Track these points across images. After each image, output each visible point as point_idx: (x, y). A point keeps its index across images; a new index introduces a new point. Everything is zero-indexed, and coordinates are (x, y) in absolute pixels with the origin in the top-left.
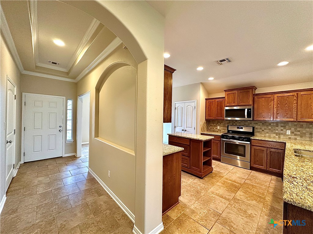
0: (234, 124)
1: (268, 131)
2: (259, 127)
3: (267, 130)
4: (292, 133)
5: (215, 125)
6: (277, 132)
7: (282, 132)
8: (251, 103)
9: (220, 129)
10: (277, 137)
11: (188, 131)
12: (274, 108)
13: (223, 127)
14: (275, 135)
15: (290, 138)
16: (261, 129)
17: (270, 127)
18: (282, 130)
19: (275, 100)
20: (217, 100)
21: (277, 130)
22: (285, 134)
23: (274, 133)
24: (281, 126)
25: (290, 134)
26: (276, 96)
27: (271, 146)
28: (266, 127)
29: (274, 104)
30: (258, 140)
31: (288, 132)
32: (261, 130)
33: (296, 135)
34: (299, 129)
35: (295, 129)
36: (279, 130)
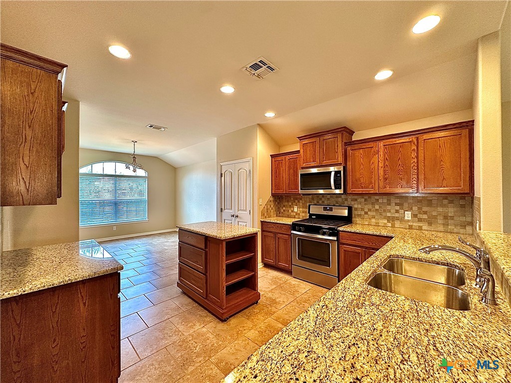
0: (320, 202)
1: (374, 214)
2: (360, 206)
3: (373, 211)
4: (414, 216)
5: (290, 204)
6: (389, 214)
7: (397, 215)
8: (340, 159)
9: (299, 212)
10: (390, 225)
11: (241, 218)
12: (380, 168)
13: (303, 207)
14: (386, 221)
15: (411, 227)
16: (362, 209)
17: (377, 207)
18: (397, 211)
19: (381, 153)
20: (288, 157)
21: (390, 211)
22: (402, 220)
23: (386, 217)
24: (396, 204)
25: (410, 219)
26: (382, 144)
27: (371, 244)
28: (370, 207)
29: (379, 161)
30: (350, 232)
31: (408, 215)
32: (363, 213)
33: (420, 220)
34: (425, 209)
35: (419, 208)
36: (393, 211)
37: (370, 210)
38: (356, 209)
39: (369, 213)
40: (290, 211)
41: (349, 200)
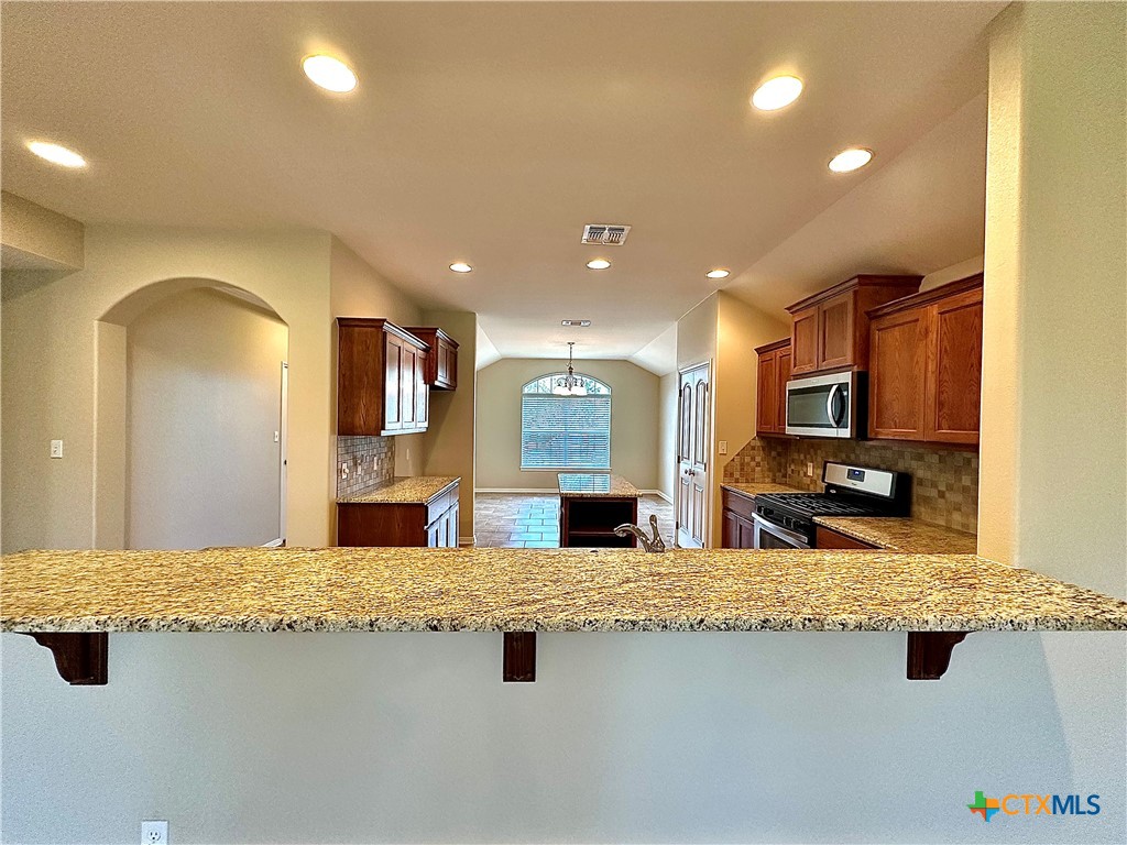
2: (929, 475)
5: (802, 457)
8: (849, 356)
9: (815, 478)
12: (929, 375)
20: (779, 353)
26: (935, 310)
28: (952, 478)
29: (928, 357)
37: (950, 488)
38: (921, 482)
39: (947, 495)
40: (802, 474)
41: (907, 456)
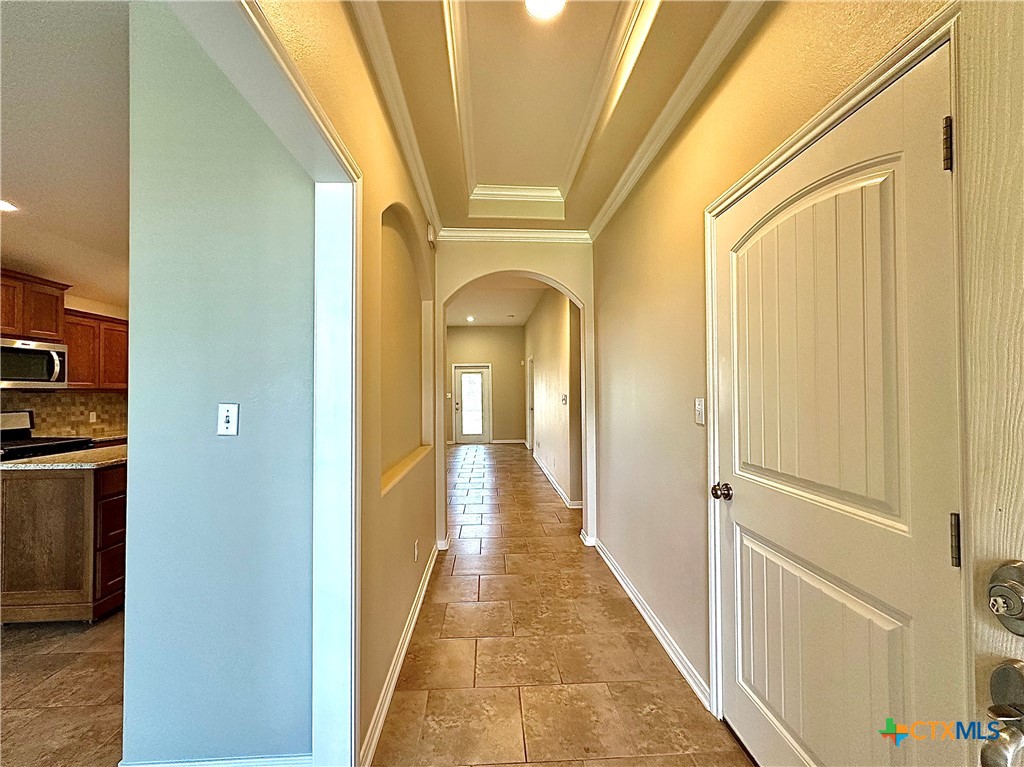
1: (56, 419)
3: (54, 416)
4: (98, 417)
6: (73, 419)
7: (82, 418)
8: (61, 334)
14: (68, 429)
15: (95, 431)
16: (38, 415)
17: (59, 409)
18: (82, 413)
19: (102, 337)
21: (74, 414)
22: (86, 423)
24: (82, 404)
25: (95, 421)
26: (103, 326)
28: (49, 410)
31: (93, 417)
33: (103, 421)
34: (107, 407)
35: (102, 407)
36: (78, 413)
37: (48, 415)
39: (48, 419)
